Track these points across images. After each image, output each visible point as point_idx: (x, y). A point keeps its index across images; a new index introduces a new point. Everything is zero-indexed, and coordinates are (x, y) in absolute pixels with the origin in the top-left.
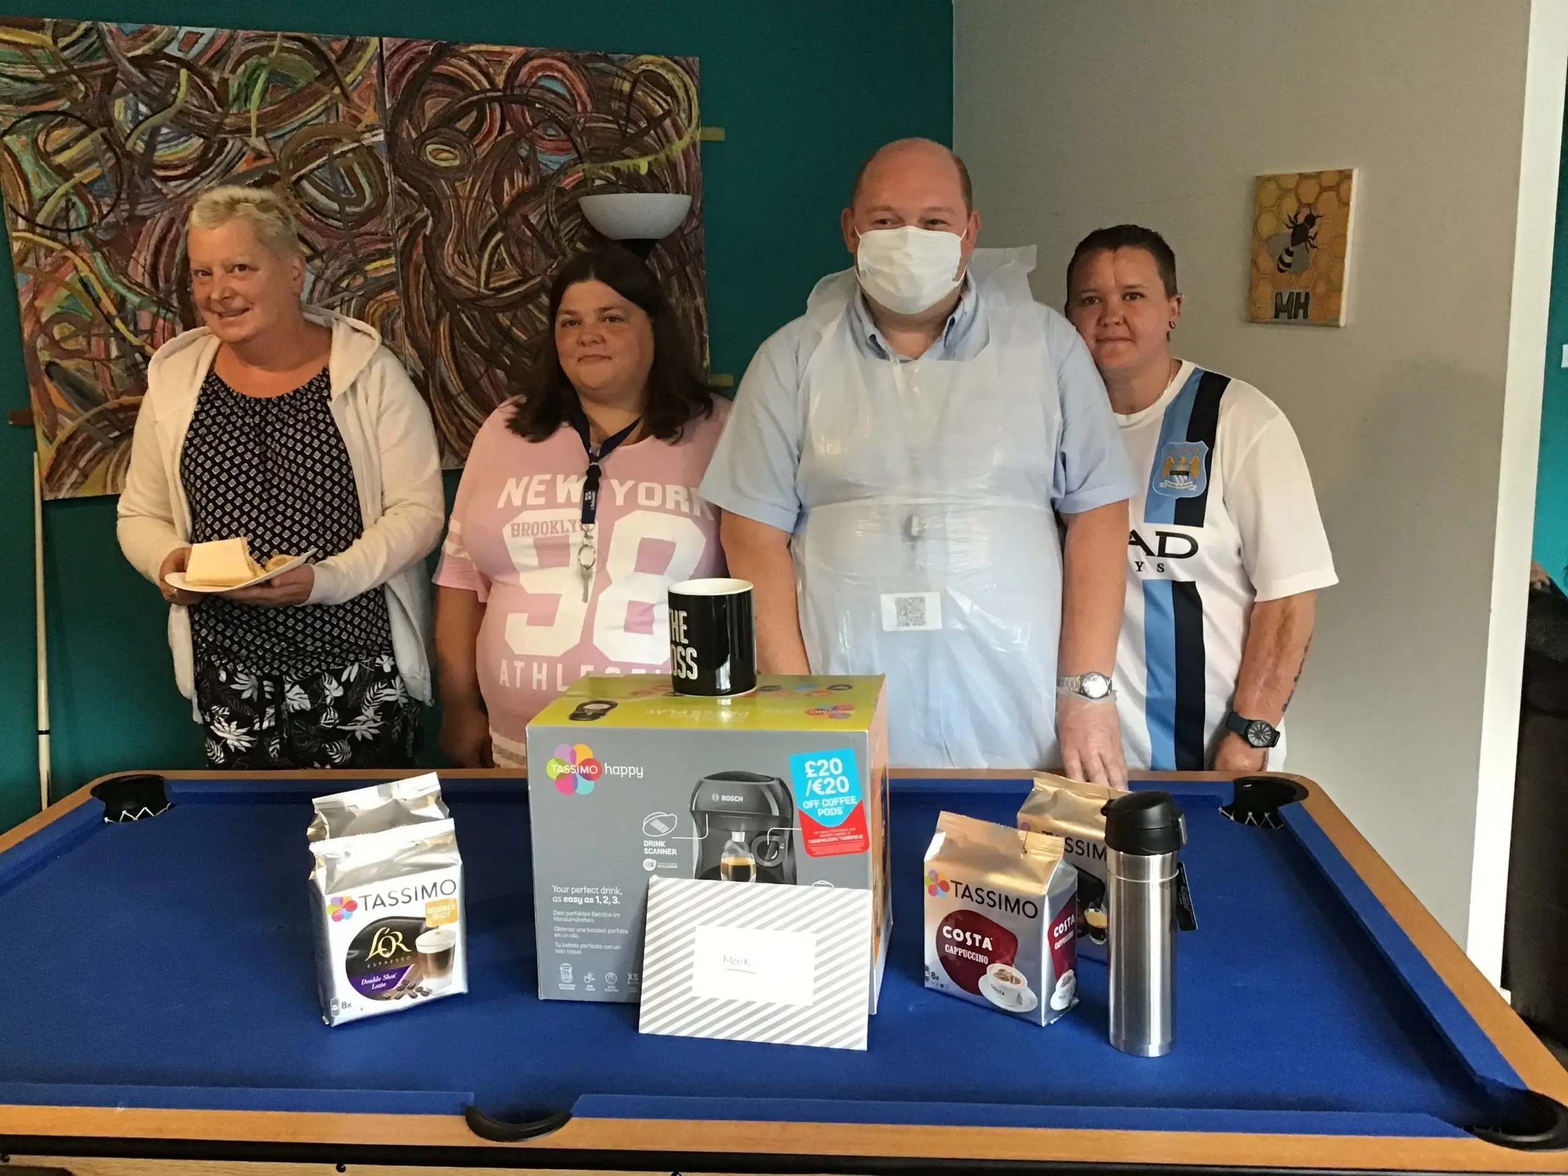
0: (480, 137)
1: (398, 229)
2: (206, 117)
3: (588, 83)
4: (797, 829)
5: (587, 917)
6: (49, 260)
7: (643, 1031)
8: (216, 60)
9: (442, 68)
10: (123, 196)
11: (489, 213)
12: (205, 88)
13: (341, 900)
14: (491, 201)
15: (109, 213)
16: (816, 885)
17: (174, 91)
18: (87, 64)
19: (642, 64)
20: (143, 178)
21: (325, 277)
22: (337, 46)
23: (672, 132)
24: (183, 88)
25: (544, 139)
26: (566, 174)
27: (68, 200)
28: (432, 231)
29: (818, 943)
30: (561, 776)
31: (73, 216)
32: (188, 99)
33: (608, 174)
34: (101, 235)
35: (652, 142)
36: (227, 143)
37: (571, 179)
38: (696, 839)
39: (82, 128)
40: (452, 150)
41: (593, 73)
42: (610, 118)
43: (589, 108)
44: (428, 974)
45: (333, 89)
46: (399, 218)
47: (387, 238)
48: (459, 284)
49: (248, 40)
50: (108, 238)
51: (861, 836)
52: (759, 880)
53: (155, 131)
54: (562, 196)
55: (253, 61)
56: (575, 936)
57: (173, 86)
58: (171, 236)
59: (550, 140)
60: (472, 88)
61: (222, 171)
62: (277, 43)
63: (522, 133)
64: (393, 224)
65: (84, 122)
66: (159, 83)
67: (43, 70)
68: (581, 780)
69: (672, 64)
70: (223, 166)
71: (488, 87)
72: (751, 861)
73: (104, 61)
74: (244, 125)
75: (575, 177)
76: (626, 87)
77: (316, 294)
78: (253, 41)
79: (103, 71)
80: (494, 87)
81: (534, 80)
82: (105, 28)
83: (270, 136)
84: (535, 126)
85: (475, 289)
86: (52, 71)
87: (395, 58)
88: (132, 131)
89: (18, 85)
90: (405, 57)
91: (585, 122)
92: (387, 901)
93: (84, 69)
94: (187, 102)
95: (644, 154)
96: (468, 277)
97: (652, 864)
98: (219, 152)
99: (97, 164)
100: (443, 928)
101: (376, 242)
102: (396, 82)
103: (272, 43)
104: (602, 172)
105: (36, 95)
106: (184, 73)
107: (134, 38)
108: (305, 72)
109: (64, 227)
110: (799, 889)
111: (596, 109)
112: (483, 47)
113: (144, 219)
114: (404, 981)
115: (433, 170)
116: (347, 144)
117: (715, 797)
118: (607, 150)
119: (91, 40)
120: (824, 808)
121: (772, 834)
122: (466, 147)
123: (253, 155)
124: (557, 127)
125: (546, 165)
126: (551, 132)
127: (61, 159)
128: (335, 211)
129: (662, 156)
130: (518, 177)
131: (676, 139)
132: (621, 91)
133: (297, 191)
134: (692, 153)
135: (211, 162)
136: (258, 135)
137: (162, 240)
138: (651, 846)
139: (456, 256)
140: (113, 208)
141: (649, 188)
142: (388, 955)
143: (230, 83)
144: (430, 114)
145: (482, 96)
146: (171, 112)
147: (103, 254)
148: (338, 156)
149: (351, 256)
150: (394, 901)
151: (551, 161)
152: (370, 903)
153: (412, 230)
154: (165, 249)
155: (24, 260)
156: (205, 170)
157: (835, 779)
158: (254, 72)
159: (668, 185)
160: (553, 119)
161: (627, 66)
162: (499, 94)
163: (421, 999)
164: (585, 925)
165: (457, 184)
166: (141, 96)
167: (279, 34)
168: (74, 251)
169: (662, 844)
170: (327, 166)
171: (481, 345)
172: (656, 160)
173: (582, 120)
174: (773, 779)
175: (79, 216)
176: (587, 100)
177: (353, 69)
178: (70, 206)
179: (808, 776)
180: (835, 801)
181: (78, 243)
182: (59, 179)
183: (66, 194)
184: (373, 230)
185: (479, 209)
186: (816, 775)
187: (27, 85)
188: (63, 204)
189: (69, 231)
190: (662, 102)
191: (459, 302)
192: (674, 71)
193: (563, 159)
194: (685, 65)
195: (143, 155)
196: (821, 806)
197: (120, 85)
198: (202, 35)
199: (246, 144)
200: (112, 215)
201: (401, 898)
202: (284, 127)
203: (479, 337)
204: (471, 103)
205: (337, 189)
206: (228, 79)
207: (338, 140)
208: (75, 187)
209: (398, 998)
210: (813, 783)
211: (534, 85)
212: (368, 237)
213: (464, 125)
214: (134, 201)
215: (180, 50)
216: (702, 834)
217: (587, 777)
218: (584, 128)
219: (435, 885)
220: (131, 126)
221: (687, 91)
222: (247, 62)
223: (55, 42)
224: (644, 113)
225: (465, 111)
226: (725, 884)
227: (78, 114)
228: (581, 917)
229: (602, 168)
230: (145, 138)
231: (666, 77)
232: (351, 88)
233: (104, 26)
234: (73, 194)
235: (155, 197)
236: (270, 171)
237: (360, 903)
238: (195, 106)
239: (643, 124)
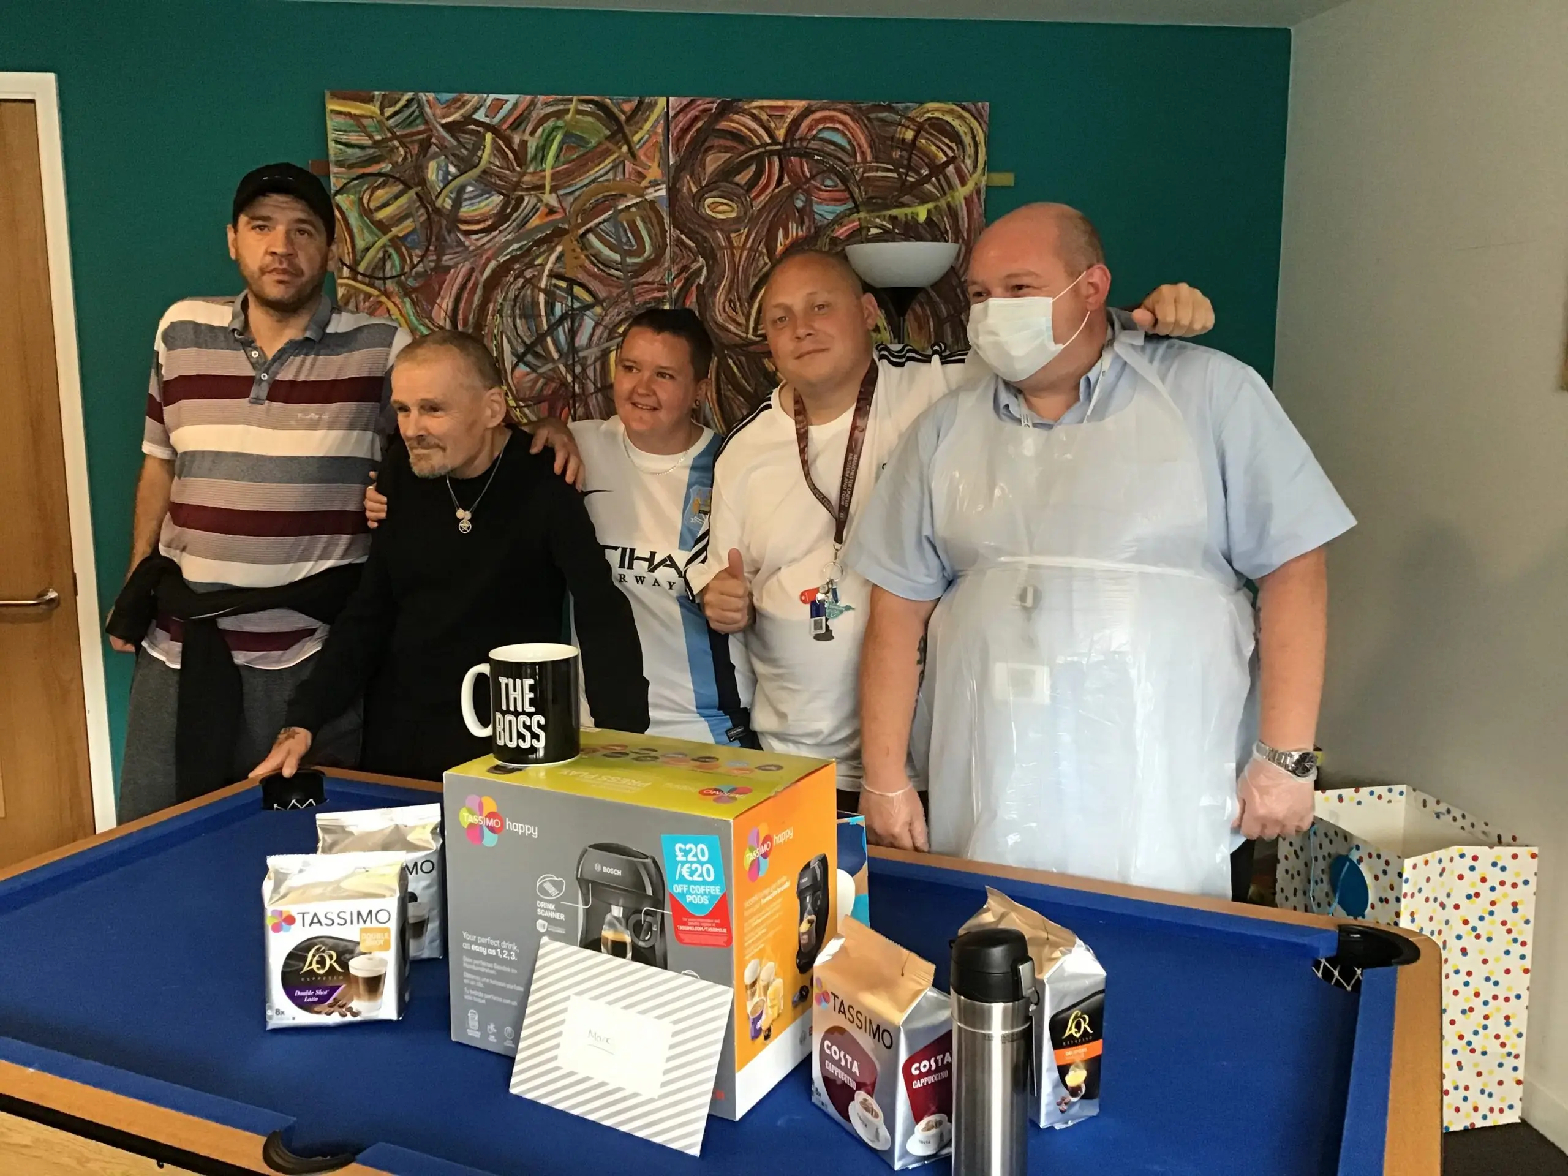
0: (757, 189)
1: (675, 278)
2: (506, 176)
3: (869, 132)
4: (668, 912)
5: (490, 968)
6: (367, 304)
7: (514, 1091)
8: (516, 125)
9: (724, 124)
10: (432, 248)
11: (762, 263)
12: (506, 150)
13: (281, 913)
14: (765, 251)
15: (419, 263)
16: (685, 974)
17: (480, 153)
18: (408, 131)
19: (928, 112)
20: (449, 232)
21: (604, 323)
22: (628, 107)
23: (956, 180)
24: (488, 150)
25: (821, 190)
26: (841, 224)
27: (386, 252)
28: (707, 279)
29: (675, 1034)
30: (471, 825)
31: (388, 265)
32: (492, 160)
33: (884, 223)
34: (411, 283)
35: (933, 190)
36: (523, 199)
37: (845, 228)
38: (581, 907)
39: (401, 187)
40: (730, 202)
41: (876, 123)
42: (891, 167)
43: (869, 159)
44: (359, 996)
45: (620, 148)
46: (676, 268)
47: (663, 287)
48: (728, 330)
49: (547, 104)
50: (417, 285)
51: (725, 930)
52: (635, 958)
53: (461, 190)
54: (836, 245)
55: (550, 123)
56: (480, 985)
57: (479, 149)
58: (470, 285)
59: (827, 191)
60: (752, 143)
61: (518, 225)
62: (572, 106)
63: (799, 184)
64: (670, 274)
65: (403, 182)
66: (467, 146)
67: (370, 137)
68: (487, 831)
69: (959, 109)
70: (518, 221)
71: (768, 141)
72: (627, 938)
73: (422, 127)
74: (539, 183)
75: (851, 226)
76: (909, 135)
77: (595, 339)
78: (551, 105)
79: (421, 137)
80: (775, 142)
81: (815, 132)
82: (424, 98)
83: (561, 192)
84: (813, 177)
85: (744, 335)
86: (378, 138)
87: (681, 117)
88: (442, 190)
89: (349, 151)
90: (689, 116)
91: (864, 172)
92: (324, 921)
93: (406, 136)
94: (490, 163)
95: (923, 201)
96: (738, 324)
97: (544, 926)
98: (515, 209)
99: (411, 220)
100: (378, 955)
101: (653, 290)
102: (680, 138)
103: (567, 107)
104: (878, 220)
105: (365, 159)
106: (489, 136)
107: (448, 107)
108: (596, 132)
109: (381, 275)
110: (669, 974)
111: (876, 159)
112: (766, 103)
113: (449, 268)
114: (335, 999)
115: (711, 223)
116: (632, 199)
117: (598, 867)
118: (884, 198)
119: (411, 110)
120: (692, 895)
121: (647, 913)
122: (743, 199)
123: (546, 210)
124: (836, 179)
125: (821, 215)
126: (828, 182)
127: (381, 215)
128: (616, 262)
129: (943, 203)
130: (793, 228)
131: (959, 186)
132: (904, 140)
133: (584, 244)
134: (976, 200)
135: (507, 218)
136: (551, 192)
137: (463, 287)
138: (545, 908)
139: (727, 304)
140: (422, 258)
141: (928, 236)
142: (321, 972)
143: (529, 144)
144: (710, 169)
145: (762, 150)
146: (476, 172)
147: (412, 300)
148: (622, 210)
149: (628, 304)
150: (330, 922)
151: (826, 211)
152: (307, 922)
153: (687, 280)
154: (465, 295)
155: (347, 304)
156: (503, 225)
157: (702, 866)
158: (549, 135)
159: (947, 231)
160: (832, 170)
161: (911, 114)
162: (779, 147)
163: (349, 1018)
164: (489, 976)
165: (733, 235)
166: (451, 158)
167: (575, 98)
168: (389, 298)
169: (552, 907)
170: (612, 220)
171: (745, 388)
172: (936, 207)
173: (861, 170)
174: (647, 857)
175: (393, 266)
176: (868, 151)
177: (641, 128)
178: (387, 256)
179: (678, 859)
180: (702, 889)
181: (391, 289)
182: (379, 233)
183: (384, 246)
184: (650, 280)
185: (752, 259)
186: (684, 859)
187: (357, 150)
188: (381, 255)
189: (385, 279)
190: (945, 149)
191: (727, 347)
192: (961, 117)
193: (840, 209)
194: (974, 110)
195: (451, 211)
196: (688, 892)
197: (434, 148)
198: (507, 101)
199: (540, 200)
200: (421, 265)
201: (337, 920)
202: (576, 184)
203: (744, 382)
204: (751, 157)
205: (619, 239)
206: (527, 142)
207: (623, 196)
208: (391, 240)
209: (329, 1014)
210: (682, 866)
211: (814, 138)
212: (645, 286)
213: (743, 178)
214: (440, 253)
215: (487, 116)
216: (586, 903)
217: (492, 829)
218: (862, 178)
219: (370, 912)
220: (442, 185)
221: (974, 137)
222: (545, 125)
223: (382, 113)
224: (927, 160)
225: (744, 165)
226: (604, 956)
227: (397, 175)
228: (486, 967)
229: (878, 217)
230: (453, 196)
231: (953, 123)
232: (638, 146)
233: (423, 96)
234: (390, 246)
235: (461, 249)
236: (560, 225)
237: (299, 918)
238: (497, 166)
239: (925, 172)
